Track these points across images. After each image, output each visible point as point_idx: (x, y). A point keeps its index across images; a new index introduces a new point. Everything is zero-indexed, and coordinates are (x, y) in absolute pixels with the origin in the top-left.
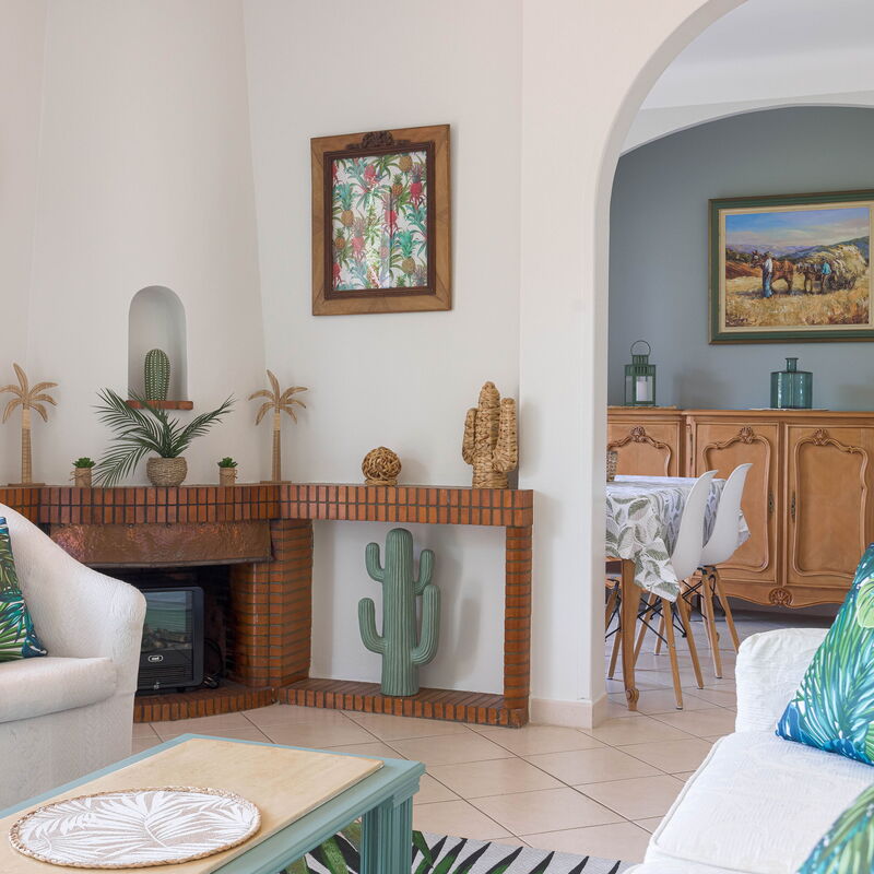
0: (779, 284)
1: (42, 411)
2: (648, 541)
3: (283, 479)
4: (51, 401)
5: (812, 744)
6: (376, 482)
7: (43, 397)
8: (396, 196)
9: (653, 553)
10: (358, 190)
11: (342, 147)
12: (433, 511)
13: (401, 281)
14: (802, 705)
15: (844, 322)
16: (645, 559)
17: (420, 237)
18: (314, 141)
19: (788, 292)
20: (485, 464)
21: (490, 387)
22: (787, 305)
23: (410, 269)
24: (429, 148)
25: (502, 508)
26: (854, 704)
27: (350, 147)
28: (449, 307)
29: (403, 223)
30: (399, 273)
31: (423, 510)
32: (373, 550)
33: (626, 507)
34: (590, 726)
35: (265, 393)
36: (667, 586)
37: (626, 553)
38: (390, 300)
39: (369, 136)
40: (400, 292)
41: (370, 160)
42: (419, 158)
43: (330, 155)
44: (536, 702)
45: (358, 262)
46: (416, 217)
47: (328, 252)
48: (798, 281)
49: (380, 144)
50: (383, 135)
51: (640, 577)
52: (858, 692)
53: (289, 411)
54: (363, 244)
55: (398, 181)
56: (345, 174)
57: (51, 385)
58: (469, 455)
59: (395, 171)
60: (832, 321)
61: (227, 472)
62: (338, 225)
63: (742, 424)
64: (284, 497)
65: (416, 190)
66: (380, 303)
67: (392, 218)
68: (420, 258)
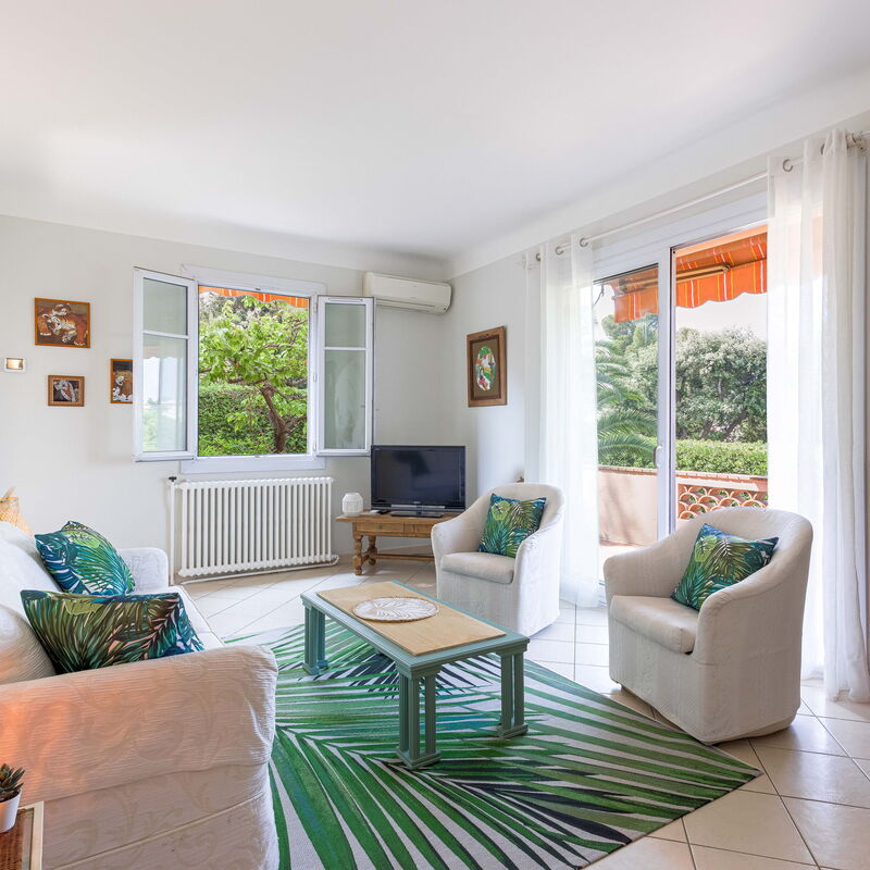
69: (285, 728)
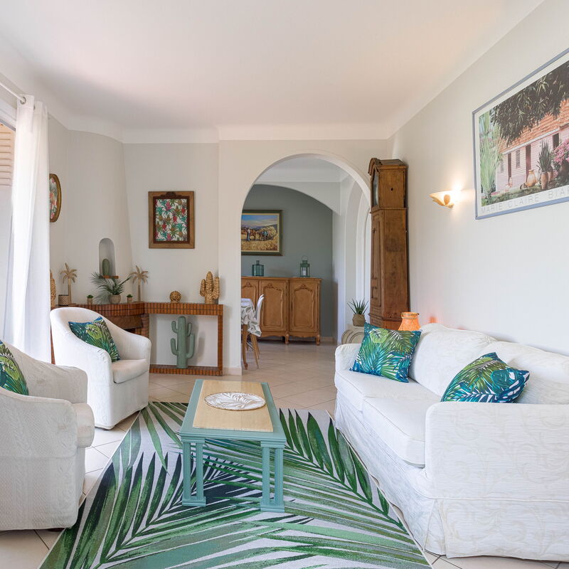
0: (252, 237)
1: (73, 279)
2: (252, 319)
3: (142, 300)
4: (76, 276)
5: (362, 372)
6: (174, 302)
7: (73, 274)
8: (176, 212)
9: (253, 322)
10: (164, 209)
11: (159, 195)
12: (195, 311)
13: (178, 239)
14: (360, 362)
15: (271, 250)
16: (251, 324)
17: (184, 225)
18: (149, 192)
19: (254, 240)
20: (209, 297)
21: (210, 273)
22: (254, 244)
23: (181, 235)
24: (187, 198)
25: (217, 310)
26: (378, 361)
27: (162, 196)
28: (194, 248)
29: (179, 221)
30: (177, 236)
31: (192, 311)
32: (174, 324)
33: (245, 309)
34: (241, 374)
35: (135, 273)
36: (258, 332)
37: (246, 323)
38: (175, 244)
39: (168, 193)
40: (178, 242)
41: (168, 200)
42: (184, 201)
43: (155, 197)
44: (225, 368)
45: (164, 232)
46: (183, 219)
47: (154, 229)
48: (257, 236)
49: (172, 195)
50: (173, 193)
51: (249, 330)
52: (378, 358)
53: (143, 279)
54: (166, 226)
55: (177, 207)
56: (159, 204)
57: (75, 270)
58: (203, 293)
59: (176, 204)
60: (267, 249)
61: (130, 299)
62: (157, 220)
63: (247, 281)
64: (145, 306)
65: (183, 211)
66: (171, 245)
67: (175, 219)
68: (185, 232)
69: (318, 467)
